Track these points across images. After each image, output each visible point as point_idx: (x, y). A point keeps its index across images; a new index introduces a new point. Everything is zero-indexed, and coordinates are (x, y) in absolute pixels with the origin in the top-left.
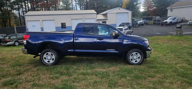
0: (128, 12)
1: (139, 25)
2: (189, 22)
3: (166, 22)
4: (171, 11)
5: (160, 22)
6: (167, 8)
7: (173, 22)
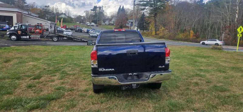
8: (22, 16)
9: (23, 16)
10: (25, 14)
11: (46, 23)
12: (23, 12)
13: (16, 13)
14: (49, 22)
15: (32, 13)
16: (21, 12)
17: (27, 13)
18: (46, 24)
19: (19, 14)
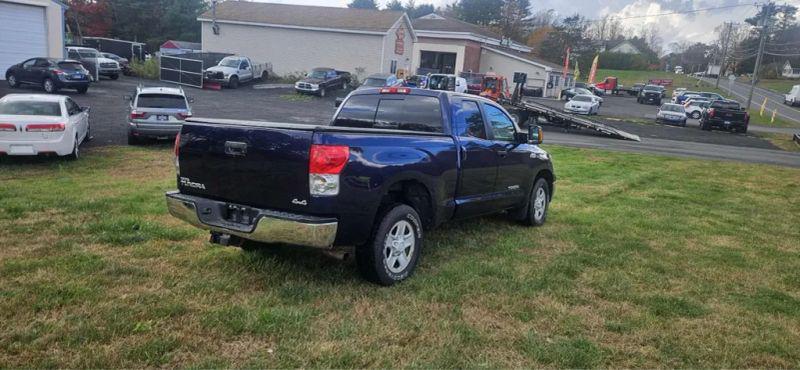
0: (44, 7)
1: (100, 74)
2: (298, 83)
3: (220, 75)
4: (216, 32)
5: (200, 72)
6: (198, 19)
7: (240, 76)
8: (480, 54)
9: (484, 52)
10: (492, 46)
11: (540, 71)
12: (483, 41)
13: (466, 43)
14: (548, 68)
15: (511, 42)
16: (477, 42)
17: (498, 44)
18: (538, 73)
19: (475, 46)
